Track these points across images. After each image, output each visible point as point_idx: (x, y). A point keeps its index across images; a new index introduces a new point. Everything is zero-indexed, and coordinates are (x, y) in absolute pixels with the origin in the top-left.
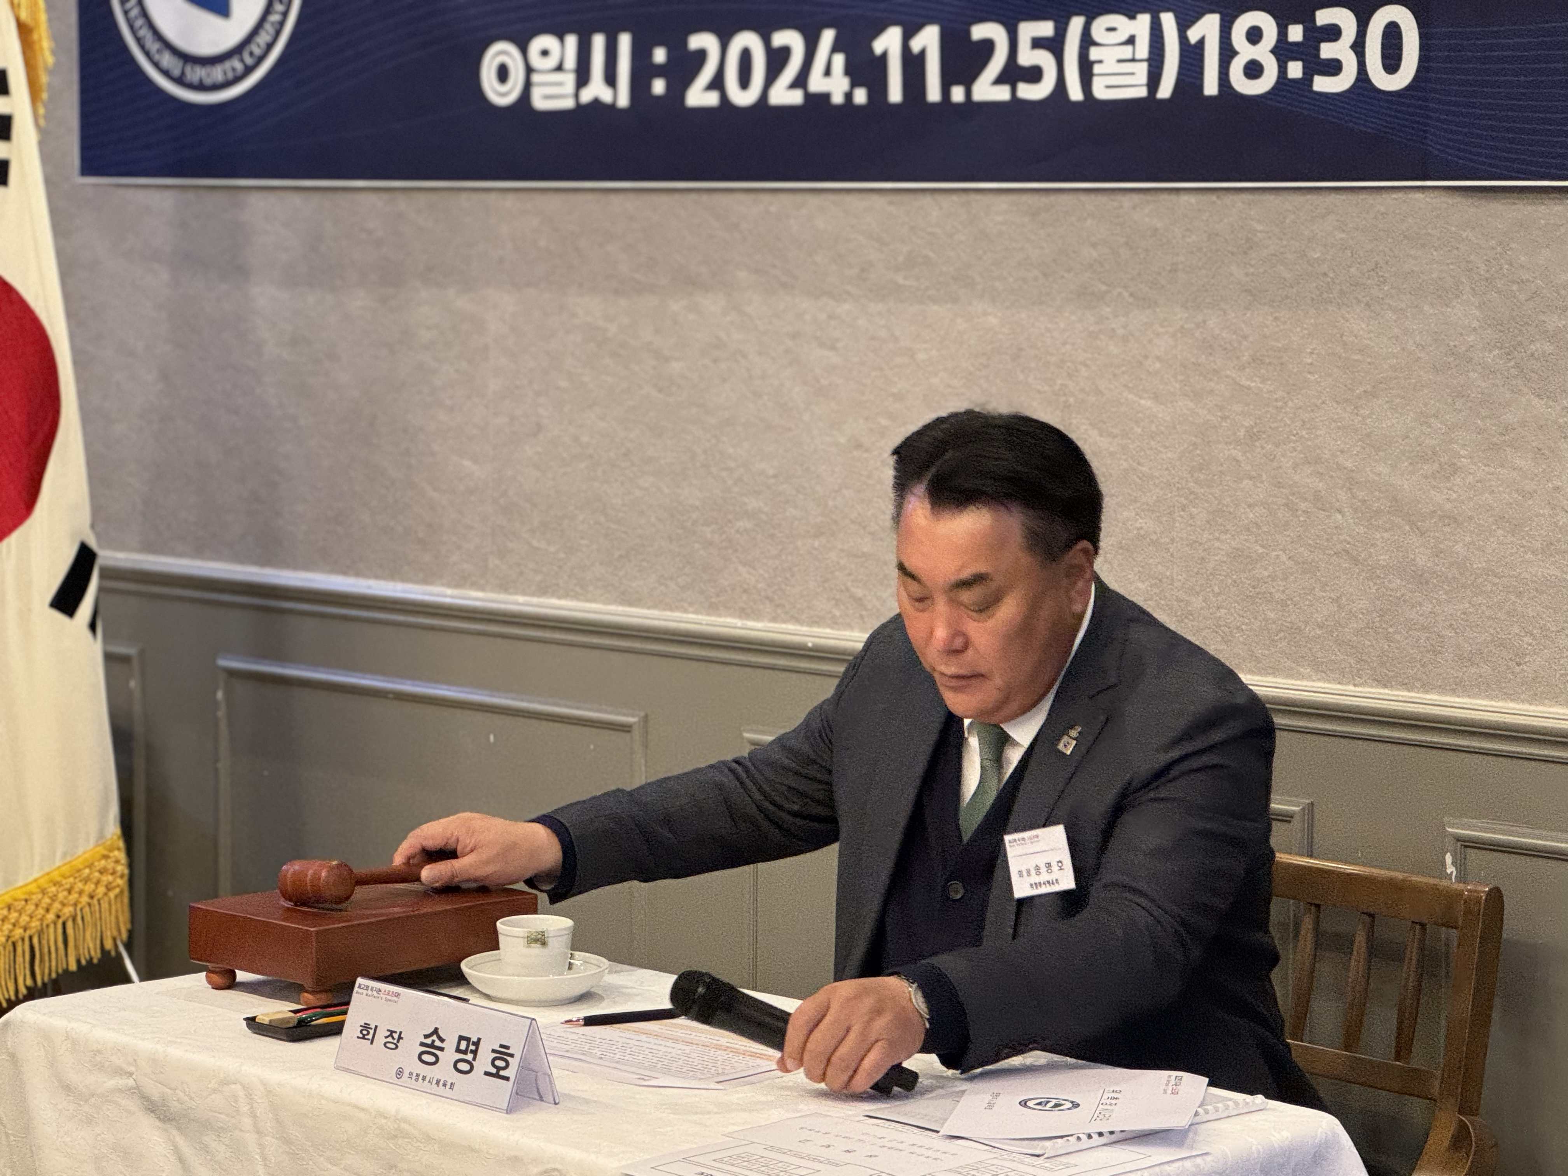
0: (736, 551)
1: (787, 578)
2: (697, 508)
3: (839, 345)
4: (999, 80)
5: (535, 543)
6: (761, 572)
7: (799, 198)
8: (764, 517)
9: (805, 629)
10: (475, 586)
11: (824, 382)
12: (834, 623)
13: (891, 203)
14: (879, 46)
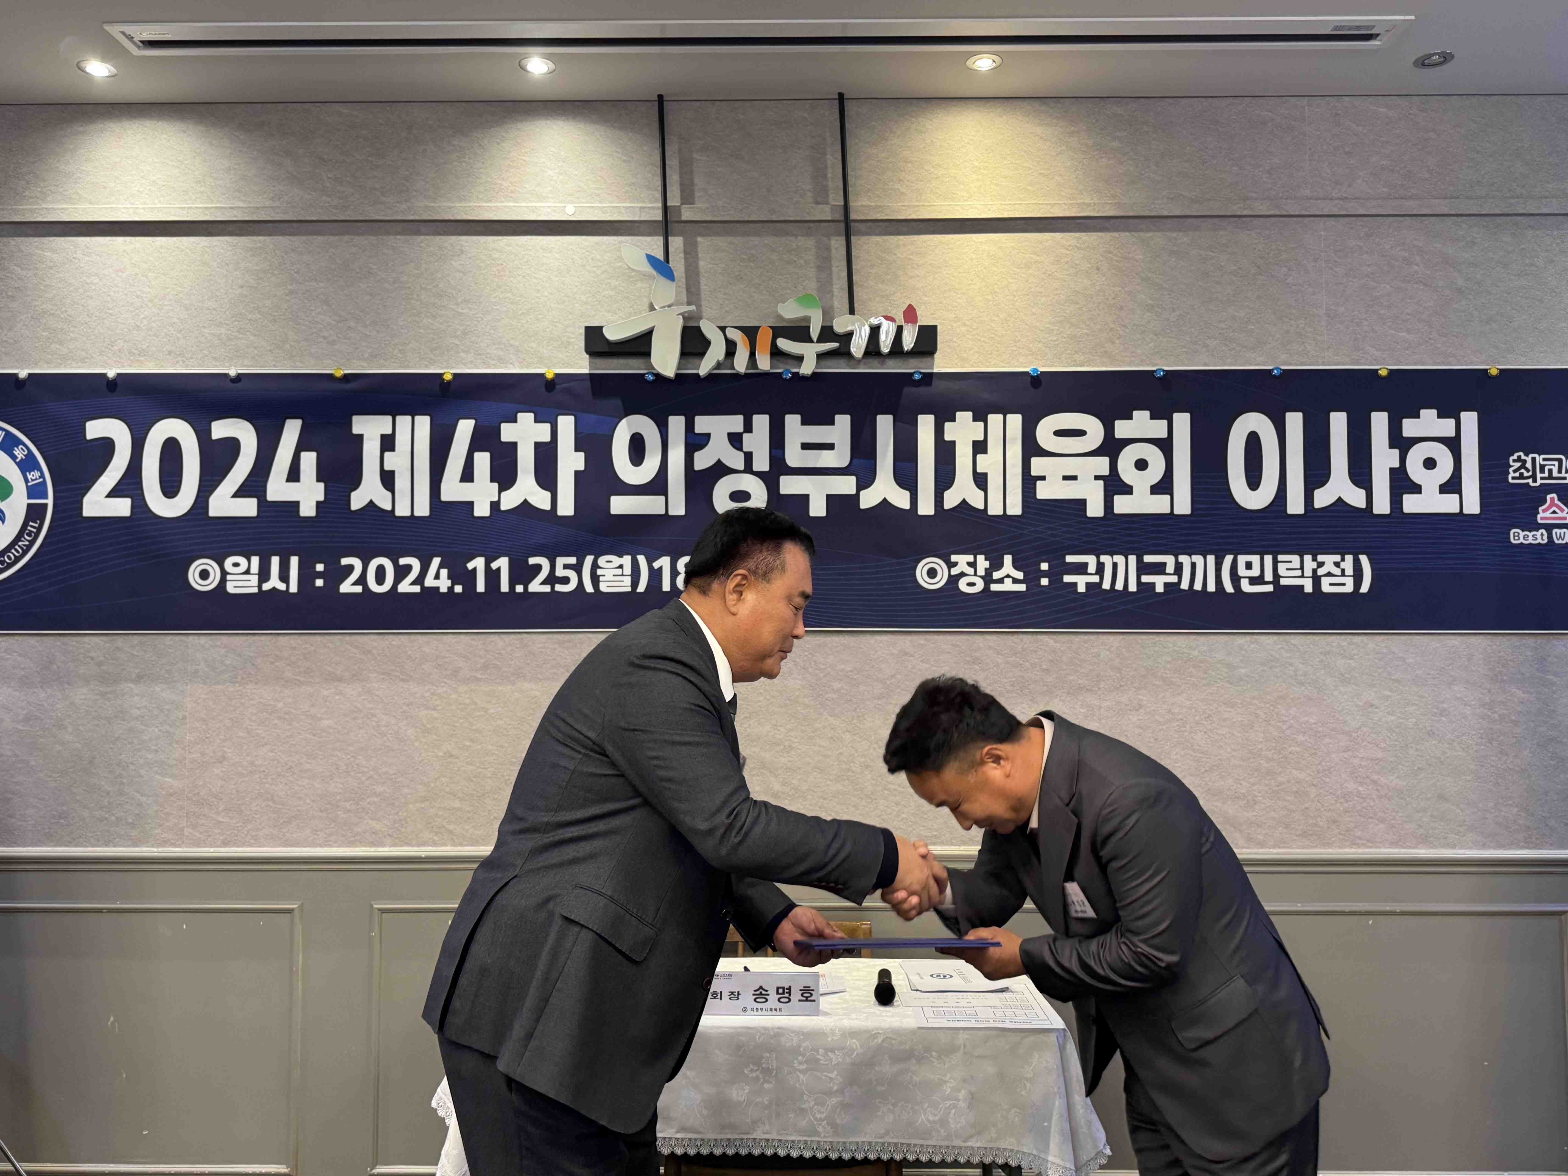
0: (368, 813)
1: (403, 825)
2: (340, 793)
3: (439, 708)
4: (543, 583)
5: (220, 819)
6: (385, 822)
7: (413, 637)
8: (387, 795)
9: (416, 849)
10: (174, 845)
11: (428, 726)
12: (435, 844)
13: (473, 639)
14: (470, 566)
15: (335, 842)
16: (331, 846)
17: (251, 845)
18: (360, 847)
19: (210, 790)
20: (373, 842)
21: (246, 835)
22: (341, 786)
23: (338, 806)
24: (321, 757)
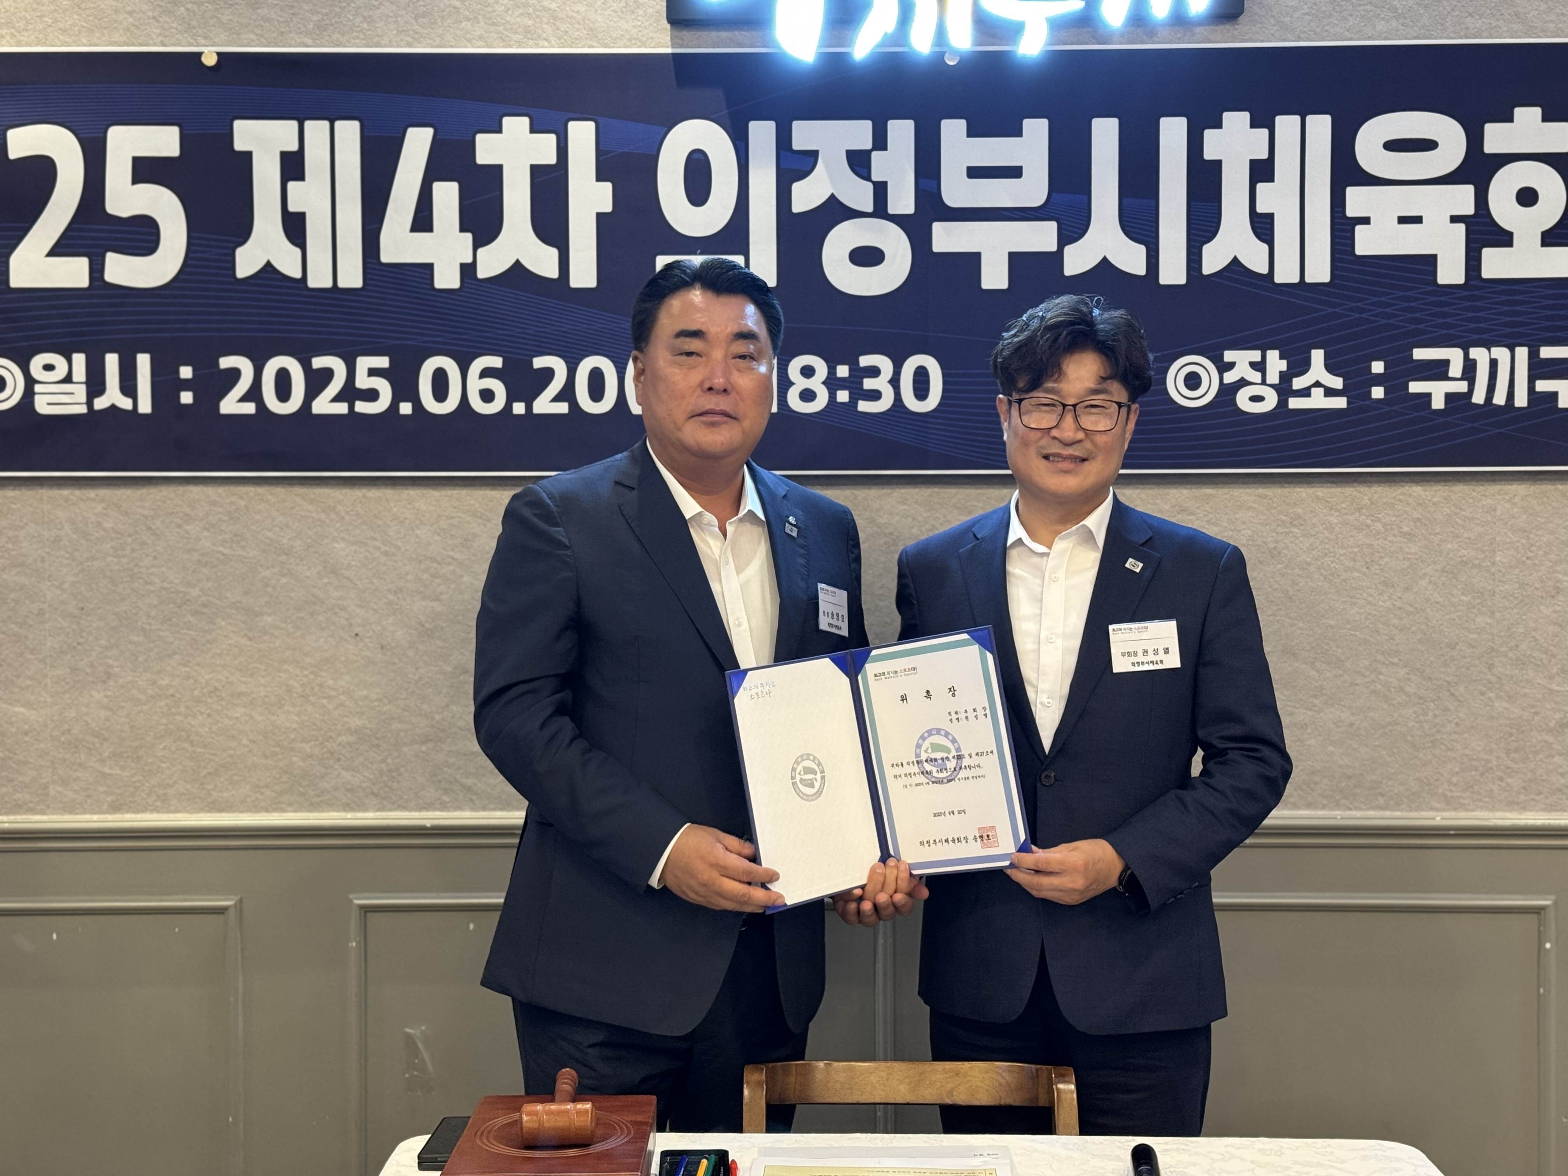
8: (368, 732)
10: (35, 811)
12: (444, 807)
15: (290, 804)
16: (283, 811)
17: (156, 810)
18: (328, 811)
19: (87, 724)
20: (348, 805)
21: (149, 795)
22: (296, 719)
23: (292, 749)
24: (263, 673)
